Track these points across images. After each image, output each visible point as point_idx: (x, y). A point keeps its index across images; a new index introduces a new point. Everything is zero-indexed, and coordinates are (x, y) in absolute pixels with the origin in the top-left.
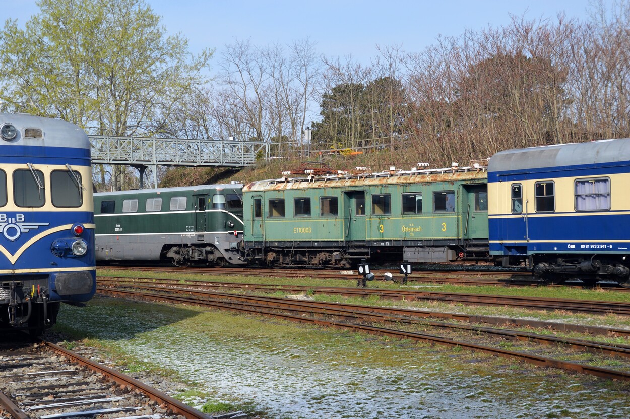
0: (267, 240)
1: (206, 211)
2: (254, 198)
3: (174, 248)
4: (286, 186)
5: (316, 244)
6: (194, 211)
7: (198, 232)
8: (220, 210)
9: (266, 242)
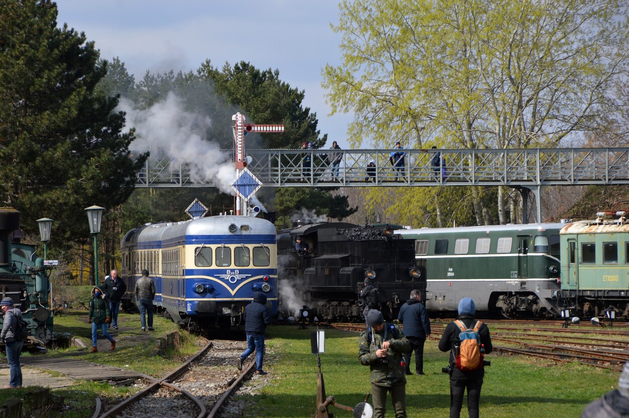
0: (580, 289)
1: (529, 254)
2: (570, 241)
3: (501, 297)
4: (597, 229)
5: (623, 293)
6: (517, 255)
7: (522, 278)
8: (541, 254)
9: (580, 291)
